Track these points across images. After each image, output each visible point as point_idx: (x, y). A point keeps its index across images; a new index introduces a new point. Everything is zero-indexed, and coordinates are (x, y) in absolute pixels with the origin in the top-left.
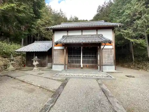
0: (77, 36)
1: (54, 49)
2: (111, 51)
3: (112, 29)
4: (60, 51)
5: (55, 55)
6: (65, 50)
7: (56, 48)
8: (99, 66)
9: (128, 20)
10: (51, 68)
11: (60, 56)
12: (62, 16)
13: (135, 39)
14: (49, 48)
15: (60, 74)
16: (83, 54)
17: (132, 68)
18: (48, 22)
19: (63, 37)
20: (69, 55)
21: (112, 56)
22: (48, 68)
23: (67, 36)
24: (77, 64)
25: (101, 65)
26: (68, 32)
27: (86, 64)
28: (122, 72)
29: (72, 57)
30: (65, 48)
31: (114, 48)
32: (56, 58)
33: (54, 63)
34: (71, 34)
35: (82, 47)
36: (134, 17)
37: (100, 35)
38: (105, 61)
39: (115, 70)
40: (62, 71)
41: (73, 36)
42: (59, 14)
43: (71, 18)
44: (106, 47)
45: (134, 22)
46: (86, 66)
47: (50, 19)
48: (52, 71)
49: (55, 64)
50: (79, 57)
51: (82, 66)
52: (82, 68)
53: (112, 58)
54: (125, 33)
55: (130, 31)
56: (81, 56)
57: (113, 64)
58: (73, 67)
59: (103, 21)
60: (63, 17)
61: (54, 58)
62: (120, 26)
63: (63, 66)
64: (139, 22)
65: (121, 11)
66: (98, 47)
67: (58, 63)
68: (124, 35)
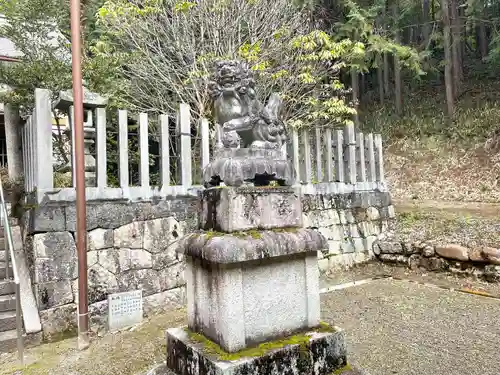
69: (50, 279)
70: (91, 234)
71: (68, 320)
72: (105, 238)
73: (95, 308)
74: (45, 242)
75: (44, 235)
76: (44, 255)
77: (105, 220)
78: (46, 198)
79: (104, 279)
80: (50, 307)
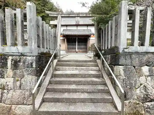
0: (74, 30)
16: (78, 43)
19: (64, 30)
24: (73, 50)
26: (67, 26)
29: (70, 45)
34: (69, 28)
37: (89, 30)
46: (80, 51)
51: (77, 51)
56: (76, 44)
58: (71, 52)
69: (126, 87)
70: (143, 68)
71: (135, 108)
72: (149, 71)
73: (148, 106)
74: (123, 70)
75: (123, 66)
76: (123, 76)
77: (149, 62)
78: (123, 50)
79: (151, 91)
80: (127, 100)
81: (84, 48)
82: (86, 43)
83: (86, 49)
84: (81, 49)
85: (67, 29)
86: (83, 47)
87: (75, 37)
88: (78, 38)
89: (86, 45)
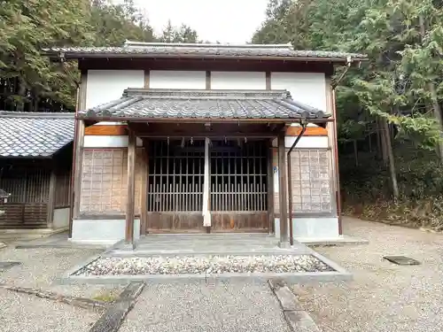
0: (189, 94)
1: (82, 148)
2: (323, 159)
3: (323, 74)
4: (110, 154)
5: (88, 174)
6: (131, 153)
7: (91, 141)
8: (277, 221)
9: (379, 44)
10: (68, 232)
11: (109, 177)
12: (133, 19)
13: (405, 114)
14: (62, 144)
15: (101, 263)
16: (213, 171)
17: (391, 223)
18: (65, 33)
19: (126, 93)
20: (151, 171)
21: (327, 177)
22: (55, 234)
23: (143, 93)
24: (187, 212)
25: (288, 215)
26: (147, 73)
27: (227, 212)
28: (367, 243)
29: (164, 182)
30: (132, 141)
31: (332, 145)
32: (92, 185)
33: (83, 208)
34: (160, 82)
35: (207, 142)
36: (399, 37)
37: (278, 93)
38: (299, 198)
39: (340, 233)
40: (116, 247)
41: (170, 94)
42: (119, 9)
43: (169, 29)
44: (305, 142)
45: (401, 53)
46: (227, 221)
47: (77, 22)
48: (71, 246)
49: (84, 217)
50: (197, 181)
51: (207, 222)
52: (208, 230)
53: (327, 186)
54: (370, 91)
55: (385, 85)
56: (203, 178)
57: (332, 208)
58: (170, 227)
59: (289, 44)
60: (137, 24)
61: (83, 185)
62: (354, 63)
63: (122, 224)
64: (416, 53)
65: (353, 12)
66: (275, 142)
67: (99, 209)
68: (367, 100)
81: (251, 203)
82: (265, 171)
83: (266, 203)
84: (233, 204)
85: (146, 87)
86: (244, 193)
87: (199, 137)
88: (213, 141)
89: (266, 182)
